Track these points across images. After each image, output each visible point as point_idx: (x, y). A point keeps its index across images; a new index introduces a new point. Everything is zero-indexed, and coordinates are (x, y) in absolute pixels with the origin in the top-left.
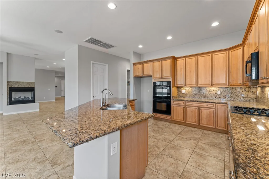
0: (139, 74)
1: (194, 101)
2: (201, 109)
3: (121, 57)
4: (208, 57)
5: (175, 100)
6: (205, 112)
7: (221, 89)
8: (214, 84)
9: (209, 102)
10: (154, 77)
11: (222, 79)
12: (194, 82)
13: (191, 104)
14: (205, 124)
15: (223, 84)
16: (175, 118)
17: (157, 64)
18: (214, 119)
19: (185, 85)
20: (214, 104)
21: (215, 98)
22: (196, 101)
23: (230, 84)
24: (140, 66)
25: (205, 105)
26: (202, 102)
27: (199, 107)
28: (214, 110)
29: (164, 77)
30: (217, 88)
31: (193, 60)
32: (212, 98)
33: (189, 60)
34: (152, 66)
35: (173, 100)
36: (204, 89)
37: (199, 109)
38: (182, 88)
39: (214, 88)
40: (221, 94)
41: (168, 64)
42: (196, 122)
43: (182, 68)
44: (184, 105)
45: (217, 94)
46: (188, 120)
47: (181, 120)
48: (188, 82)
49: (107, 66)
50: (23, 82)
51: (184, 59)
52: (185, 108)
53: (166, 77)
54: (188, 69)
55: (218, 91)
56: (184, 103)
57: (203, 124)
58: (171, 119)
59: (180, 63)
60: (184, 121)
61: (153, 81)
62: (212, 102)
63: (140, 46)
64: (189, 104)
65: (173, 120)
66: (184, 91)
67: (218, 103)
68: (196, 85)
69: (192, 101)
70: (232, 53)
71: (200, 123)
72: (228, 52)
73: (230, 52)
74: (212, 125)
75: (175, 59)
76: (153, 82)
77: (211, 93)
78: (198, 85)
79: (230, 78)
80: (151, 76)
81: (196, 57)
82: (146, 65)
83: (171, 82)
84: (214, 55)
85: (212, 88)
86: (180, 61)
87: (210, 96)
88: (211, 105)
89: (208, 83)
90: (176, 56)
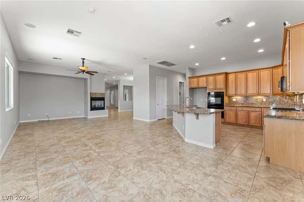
0: (194, 85)
1: (244, 107)
2: (250, 113)
3: (175, 72)
4: (255, 73)
5: (228, 106)
6: (253, 115)
7: (266, 97)
8: (260, 94)
9: (256, 107)
10: (209, 88)
11: (267, 90)
12: (243, 92)
13: (241, 109)
14: (253, 124)
15: (268, 93)
16: (227, 120)
17: (211, 79)
18: (260, 120)
19: (236, 95)
20: (260, 108)
21: (262, 104)
22: (245, 107)
23: (273, 93)
24: (195, 80)
25: (253, 109)
26: (251, 107)
27: (248, 111)
28: (260, 113)
29: (218, 88)
30: (263, 97)
31: (243, 76)
32: (259, 105)
33: (239, 75)
34: (207, 80)
35: (226, 106)
36: (252, 97)
37: (248, 113)
38: (233, 97)
39: (260, 97)
40: (266, 101)
41: (221, 78)
42: (245, 123)
43: (233, 82)
44: (236, 109)
45: (263, 101)
46: (239, 121)
47: (232, 122)
48: (239, 92)
49: (166, 79)
50: (98, 93)
51: (235, 74)
52: (236, 112)
53: (219, 88)
54: (238, 82)
55: (264, 99)
56: (236, 108)
57: (251, 124)
58: (224, 121)
59: (231, 77)
60: (235, 122)
61: (208, 91)
62: (258, 107)
63: (197, 64)
64: (240, 109)
65: (226, 122)
66: (234, 100)
67: (263, 108)
68: (245, 95)
69: (242, 107)
70: (275, 71)
71: (249, 122)
72: (271, 70)
73: (273, 69)
74: (258, 124)
75: (227, 74)
76: (208, 93)
77: (258, 101)
78: (247, 95)
79: (273, 89)
80: (206, 88)
81: (245, 73)
82: (201, 79)
83: (224, 92)
84: (260, 72)
85: (259, 97)
86: (231, 76)
87: (257, 103)
88: (258, 110)
89: (255, 92)
90: (228, 72)
